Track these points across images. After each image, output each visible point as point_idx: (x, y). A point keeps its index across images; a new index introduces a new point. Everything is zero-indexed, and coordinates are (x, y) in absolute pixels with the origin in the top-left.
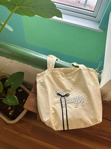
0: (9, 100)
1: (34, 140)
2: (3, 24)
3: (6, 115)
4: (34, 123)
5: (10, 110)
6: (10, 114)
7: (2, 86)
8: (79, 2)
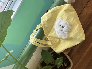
0: (59, 64)
1: (85, 54)
2: (9, 54)
3: (66, 68)
4: (74, 52)
5: (64, 65)
6: (66, 65)
7: (48, 66)
8: (1, 7)
